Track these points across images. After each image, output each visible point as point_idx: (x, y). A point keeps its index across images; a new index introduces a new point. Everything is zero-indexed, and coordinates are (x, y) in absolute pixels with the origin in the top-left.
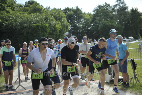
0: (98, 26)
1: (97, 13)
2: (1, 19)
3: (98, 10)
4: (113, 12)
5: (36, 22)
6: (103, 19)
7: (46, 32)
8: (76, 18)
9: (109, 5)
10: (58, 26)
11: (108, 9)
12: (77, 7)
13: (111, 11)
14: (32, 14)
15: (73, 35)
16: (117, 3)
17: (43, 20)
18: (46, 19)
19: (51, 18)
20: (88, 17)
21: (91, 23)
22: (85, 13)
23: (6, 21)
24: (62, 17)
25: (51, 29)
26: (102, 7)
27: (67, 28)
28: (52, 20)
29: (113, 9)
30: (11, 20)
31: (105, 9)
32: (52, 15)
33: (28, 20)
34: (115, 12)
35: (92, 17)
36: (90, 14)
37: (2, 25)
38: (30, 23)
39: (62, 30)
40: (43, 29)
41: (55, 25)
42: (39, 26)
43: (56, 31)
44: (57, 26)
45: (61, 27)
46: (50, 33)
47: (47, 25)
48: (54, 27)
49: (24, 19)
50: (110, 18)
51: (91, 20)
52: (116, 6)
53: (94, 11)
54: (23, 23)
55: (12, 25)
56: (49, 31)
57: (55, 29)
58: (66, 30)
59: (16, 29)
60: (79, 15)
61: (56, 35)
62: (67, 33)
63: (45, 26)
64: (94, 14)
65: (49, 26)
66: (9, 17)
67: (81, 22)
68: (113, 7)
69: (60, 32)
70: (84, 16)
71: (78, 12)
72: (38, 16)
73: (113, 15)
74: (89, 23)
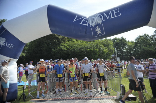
0: (138, 51)
1: (138, 41)
2: (69, 46)
3: (139, 39)
4: (152, 40)
5: (90, 48)
6: (143, 45)
7: (96, 54)
8: (122, 45)
9: (148, 35)
10: (106, 50)
11: (147, 38)
12: (122, 37)
13: (150, 40)
14: (88, 43)
15: (118, 57)
16: (154, 34)
17: (95, 46)
18: (97, 46)
19: (101, 45)
20: (131, 44)
21: (134, 48)
22: (128, 41)
23: (72, 47)
24: (109, 45)
25: (100, 52)
26: (142, 37)
27: (112, 52)
28: (101, 46)
29: (152, 38)
30: (75, 47)
31: (144, 39)
32: (102, 43)
33: (85, 46)
34: (153, 40)
35: (134, 44)
36: (132, 42)
37: (69, 50)
38: (86, 49)
39: (108, 53)
40: (94, 52)
41: (103, 49)
42: (92, 50)
43: (104, 54)
44: (104, 50)
45: (108, 51)
46: (99, 55)
47: (97, 50)
48: (102, 51)
49: (83, 46)
50: (149, 44)
51: (133, 46)
52: (154, 36)
53: (136, 40)
54: (81, 48)
55: (75, 49)
56: (98, 53)
57: (103, 53)
58: (112, 53)
59: (77, 52)
60: (123, 43)
61: (104, 56)
62: (113, 56)
63: (96, 51)
64: (136, 42)
65: (99, 50)
66: (74, 45)
67: (126, 47)
68: (151, 37)
69: (107, 54)
70: (127, 43)
71: (123, 41)
72: (92, 44)
73: (152, 42)
74: (131, 48)
